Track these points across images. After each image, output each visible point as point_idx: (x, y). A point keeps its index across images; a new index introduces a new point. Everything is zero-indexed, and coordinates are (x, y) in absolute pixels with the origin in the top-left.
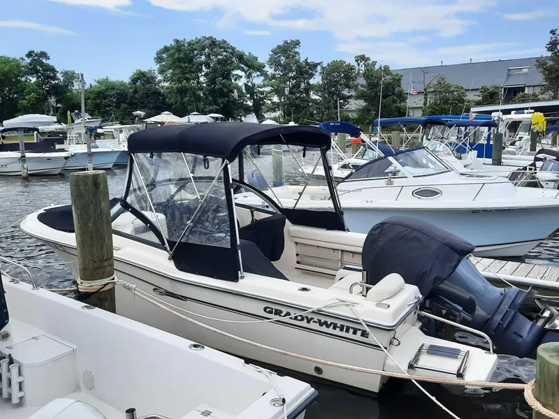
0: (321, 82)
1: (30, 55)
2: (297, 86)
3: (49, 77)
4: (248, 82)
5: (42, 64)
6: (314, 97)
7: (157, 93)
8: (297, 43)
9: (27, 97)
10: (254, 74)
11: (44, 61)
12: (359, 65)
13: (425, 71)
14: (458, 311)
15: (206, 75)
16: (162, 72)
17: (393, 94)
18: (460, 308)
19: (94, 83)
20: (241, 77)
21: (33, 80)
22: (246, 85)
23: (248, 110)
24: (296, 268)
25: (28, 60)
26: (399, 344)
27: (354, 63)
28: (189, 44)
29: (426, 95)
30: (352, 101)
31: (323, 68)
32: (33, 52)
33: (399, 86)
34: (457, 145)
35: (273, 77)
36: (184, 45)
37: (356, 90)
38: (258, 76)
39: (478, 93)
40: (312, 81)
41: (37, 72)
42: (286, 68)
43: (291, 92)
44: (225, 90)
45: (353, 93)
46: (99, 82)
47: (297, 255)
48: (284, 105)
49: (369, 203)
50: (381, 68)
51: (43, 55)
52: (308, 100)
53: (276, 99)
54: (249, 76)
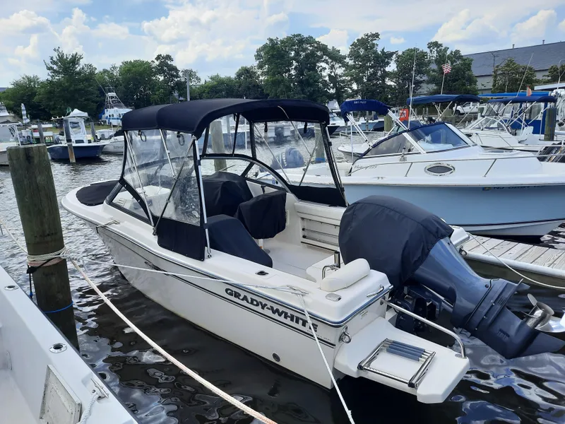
0: (396, 69)
1: (158, 58)
2: (375, 74)
3: (173, 76)
4: (331, 72)
5: (167, 65)
6: (389, 82)
7: (257, 86)
8: (376, 36)
9: (157, 93)
10: (337, 66)
11: (169, 62)
12: (431, 51)
13: (494, 54)
14: (440, 301)
15: (295, 68)
16: (260, 67)
17: (464, 78)
18: (443, 298)
19: (208, 80)
20: (325, 69)
21: (161, 78)
22: (329, 75)
23: (331, 97)
24: (302, 242)
25: (157, 63)
26: (350, 341)
27: (427, 50)
28: (282, 42)
29: (495, 77)
30: (424, 85)
31: (398, 57)
32: (161, 55)
33: (469, 70)
34: (512, 121)
35: (354, 67)
36: (277, 44)
37: (428, 75)
38: (340, 67)
39: (547, 73)
40: (388, 69)
41: (164, 72)
42: (366, 58)
43: (368, 80)
44: (311, 81)
45: (425, 78)
46: (211, 78)
47: (303, 229)
48: (362, 91)
49: (380, 179)
50: (451, 53)
51: (168, 57)
52: (384, 86)
53: (355, 86)
54: (332, 67)
